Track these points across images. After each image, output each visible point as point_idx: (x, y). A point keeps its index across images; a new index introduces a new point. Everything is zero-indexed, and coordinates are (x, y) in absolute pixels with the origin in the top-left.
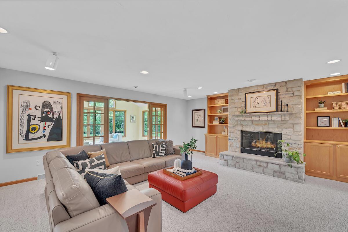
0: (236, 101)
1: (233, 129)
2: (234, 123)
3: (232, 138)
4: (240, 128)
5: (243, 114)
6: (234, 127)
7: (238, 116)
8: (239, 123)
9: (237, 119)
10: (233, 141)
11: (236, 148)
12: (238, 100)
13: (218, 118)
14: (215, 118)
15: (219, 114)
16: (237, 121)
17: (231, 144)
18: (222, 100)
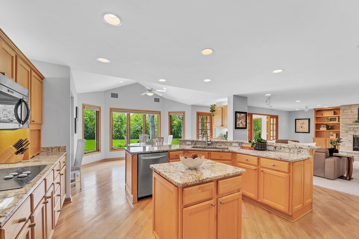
0: (348, 113)
1: (346, 134)
2: (346, 129)
3: (344, 141)
4: (353, 133)
5: (357, 123)
6: (346, 132)
7: (351, 125)
8: (352, 129)
9: (351, 126)
10: (345, 142)
11: (348, 148)
12: (351, 113)
13: (325, 125)
14: (322, 125)
15: (327, 123)
16: (350, 128)
17: (343, 145)
18: (331, 112)
